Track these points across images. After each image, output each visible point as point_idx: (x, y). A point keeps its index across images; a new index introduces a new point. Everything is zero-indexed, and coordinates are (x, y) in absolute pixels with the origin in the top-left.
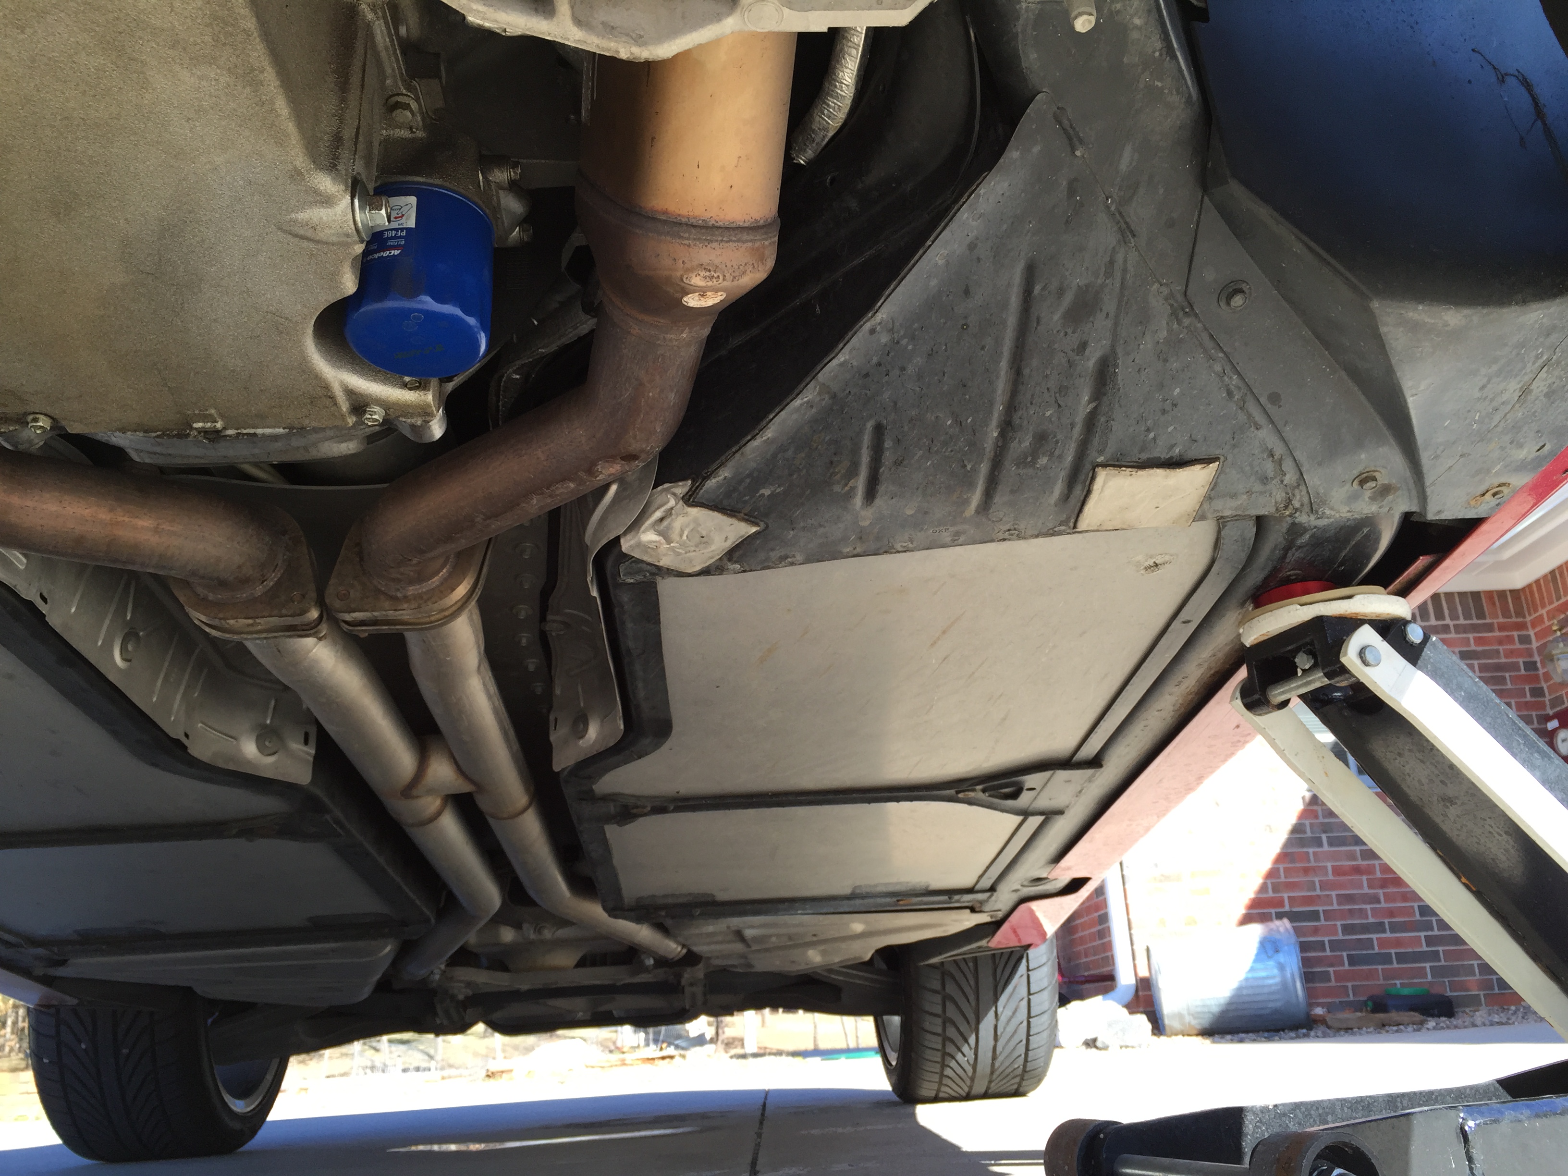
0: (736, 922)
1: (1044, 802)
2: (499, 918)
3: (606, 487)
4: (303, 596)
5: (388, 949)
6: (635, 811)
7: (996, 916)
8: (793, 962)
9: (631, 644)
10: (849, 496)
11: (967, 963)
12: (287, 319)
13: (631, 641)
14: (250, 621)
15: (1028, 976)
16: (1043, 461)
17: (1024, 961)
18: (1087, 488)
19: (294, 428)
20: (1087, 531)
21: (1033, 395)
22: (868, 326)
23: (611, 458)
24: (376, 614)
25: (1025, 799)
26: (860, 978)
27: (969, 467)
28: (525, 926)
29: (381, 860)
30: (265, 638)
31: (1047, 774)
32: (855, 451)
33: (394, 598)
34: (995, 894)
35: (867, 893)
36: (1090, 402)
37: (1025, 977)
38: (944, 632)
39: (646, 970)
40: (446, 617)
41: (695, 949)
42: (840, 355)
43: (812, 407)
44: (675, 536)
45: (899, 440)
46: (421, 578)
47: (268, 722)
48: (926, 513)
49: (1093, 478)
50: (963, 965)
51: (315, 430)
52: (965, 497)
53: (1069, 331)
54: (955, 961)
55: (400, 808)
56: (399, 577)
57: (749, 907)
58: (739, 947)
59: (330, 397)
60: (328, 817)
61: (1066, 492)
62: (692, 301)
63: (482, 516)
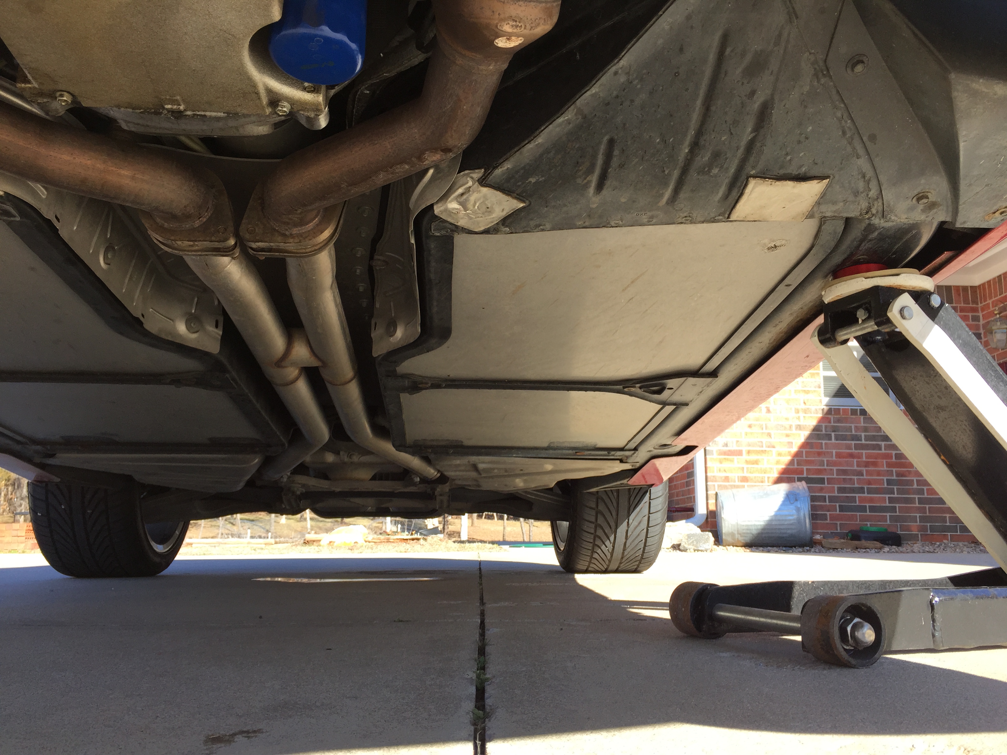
0: (474, 459)
1: (677, 398)
2: (327, 447)
3: (426, 171)
4: (226, 229)
5: (256, 461)
6: (421, 386)
7: (635, 466)
8: (506, 485)
9: (432, 276)
10: (586, 186)
11: (612, 493)
12: (233, 35)
13: (433, 273)
14: (191, 243)
15: (650, 503)
16: (715, 171)
17: (648, 494)
18: (741, 192)
19: (230, 114)
20: (735, 221)
21: (715, 127)
22: (614, 69)
23: (434, 150)
24: (272, 244)
25: (666, 395)
26: (545, 497)
27: (666, 172)
28: (341, 453)
29: (258, 406)
30: (200, 255)
31: (682, 379)
32: (594, 157)
33: (284, 235)
34: (637, 452)
35: (557, 446)
36: (751, 133)
37: (647, 504)
38: (632, 282)
39: (415, 484)
40: (316, 250)
41: (446, 473)
42: (593, 88)
43: (569, 123)
44: (470, 206)
45: (623, 150)
46: (302, 223)
47: (193, 311)
48: (634, 202)
49: (746, 185)
50: (610, 494)
51: (244, 116)
52: (661, 192)
53: (746, 82)
54: (605, 491)
55: (271, 372)
56: (287, 220)
57: (483, 450)
58: (474, 474)
59: (256, 93)
60: (227, 375)
61: (727, 193)
62: (501, 43)
63: (346, 184)
